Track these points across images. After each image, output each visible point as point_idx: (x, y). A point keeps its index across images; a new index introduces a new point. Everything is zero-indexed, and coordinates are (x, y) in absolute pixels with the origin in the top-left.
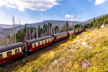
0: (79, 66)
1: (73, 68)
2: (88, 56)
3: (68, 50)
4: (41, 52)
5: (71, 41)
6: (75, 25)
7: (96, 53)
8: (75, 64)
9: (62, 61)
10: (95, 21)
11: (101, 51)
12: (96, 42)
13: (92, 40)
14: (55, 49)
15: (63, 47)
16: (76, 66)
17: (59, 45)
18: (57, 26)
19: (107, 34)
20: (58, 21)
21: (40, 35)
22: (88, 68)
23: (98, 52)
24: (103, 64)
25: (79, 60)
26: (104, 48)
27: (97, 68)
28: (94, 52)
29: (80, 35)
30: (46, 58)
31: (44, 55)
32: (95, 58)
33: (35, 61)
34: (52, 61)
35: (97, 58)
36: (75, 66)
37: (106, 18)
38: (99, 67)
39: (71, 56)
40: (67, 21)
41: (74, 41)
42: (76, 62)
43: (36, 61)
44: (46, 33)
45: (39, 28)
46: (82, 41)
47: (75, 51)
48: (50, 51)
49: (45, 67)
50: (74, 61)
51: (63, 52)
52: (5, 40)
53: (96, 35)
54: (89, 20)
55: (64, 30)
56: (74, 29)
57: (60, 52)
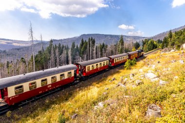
0: (141, 114)
1: (130, 118)
2: (158, 96)
3: (123, 86)
4: (76, 88)
5: (128, 71)
6: (135, 42)
7: (172, 93)
8: (134, 110)
10: (171, 36)
11: (181, 89)
12: (173, 74)
13: (164, 69)
14: (100, 83)
15: (114, 80)
16: (136, 113)
17: (106, 76)
18: (103, 44)
20: (106, 36)
21: (75, 59)
22: (157, 118)
23: (175, 90)
25: (141, 103)
27: (173, 119)
28: (167, 90)
29: (145, 60)
30: (85, 98)
31: (81, 93)
32: (170, 100)
33: (65, 103)
34: (95, 103)
35: (174, 101)
36: (133, 113)
38: (178, 116)
39: (127, 96)
40: (122, 36)
41: (134, 70)
42: (136, 106)
43: (68, 103)
44: (85, 56)
46: (148, 70)
47: (134, 87)
48: (91, 87)
49: (82, 112)
50: (132, 105)
51: (114, 88)
52: (17, 65)
53: (172, 60)
54: (161, 34)
55: (115, 51)
56: (133, 50)
57: (108, 89)
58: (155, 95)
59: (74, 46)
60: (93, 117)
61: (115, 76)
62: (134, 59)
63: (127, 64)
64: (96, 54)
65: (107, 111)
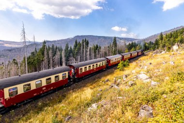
0: (133, 115)
1: (123, 119)
2: (150, 98)
3: (116, 87)
4: (69, 90)
5: (121, 72)
6: (128, 44)
7: (163, 93)
8: (127, 111)
9: (104, 106)
10: (162, 39)
11: (172, 89)
12: (164, 75)
13: (156, 70)
14: (94, 85)
15: (107, 81)
16: (129, 114)
17: (100, 78)
18: (97, 46)
19: (182, 61)
20: (99, 37)
21: (69, 60)
22: (149, 118)
23: (166, 91)
24: (174, 112)
26: (178, 84)
27: (164, 119)
28: (159, 90)
29: (137, 61)
30: (78, 100)
31: (74, 95)
32: (162, 100)
33: (58, 105)
34: (88, 105)
35: (165, 101)
36: (126, 114)
37: (182, 33)
38: (169, 116)
39: (120, 98)
40: (115, 38)
41: (127, 71)
42: (129, 107)
43: (61, 105)
44: (79, 57)
45: (67, 47)
46: (140, 71)
47: (127, 88)
48: (85, 88)
49: (76, 114)
50: (125, 107)
51: (107, 90)
52: (9, 67)
53: (163, 62)
54: (152, 36)
55: (109, 52)
56: (126, 51)
57: (101, 90)
58: (147, 96)
59: (68, 48)
60: (87, 119)
61: (109, 77)
62: (127, 60)
63: (120, 65)
64: (90, 55)
65: (101, 112)
